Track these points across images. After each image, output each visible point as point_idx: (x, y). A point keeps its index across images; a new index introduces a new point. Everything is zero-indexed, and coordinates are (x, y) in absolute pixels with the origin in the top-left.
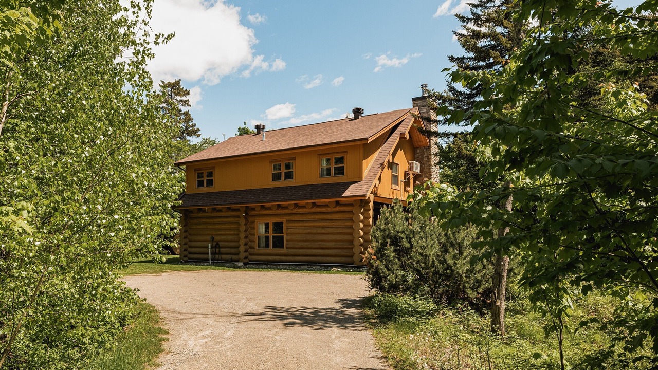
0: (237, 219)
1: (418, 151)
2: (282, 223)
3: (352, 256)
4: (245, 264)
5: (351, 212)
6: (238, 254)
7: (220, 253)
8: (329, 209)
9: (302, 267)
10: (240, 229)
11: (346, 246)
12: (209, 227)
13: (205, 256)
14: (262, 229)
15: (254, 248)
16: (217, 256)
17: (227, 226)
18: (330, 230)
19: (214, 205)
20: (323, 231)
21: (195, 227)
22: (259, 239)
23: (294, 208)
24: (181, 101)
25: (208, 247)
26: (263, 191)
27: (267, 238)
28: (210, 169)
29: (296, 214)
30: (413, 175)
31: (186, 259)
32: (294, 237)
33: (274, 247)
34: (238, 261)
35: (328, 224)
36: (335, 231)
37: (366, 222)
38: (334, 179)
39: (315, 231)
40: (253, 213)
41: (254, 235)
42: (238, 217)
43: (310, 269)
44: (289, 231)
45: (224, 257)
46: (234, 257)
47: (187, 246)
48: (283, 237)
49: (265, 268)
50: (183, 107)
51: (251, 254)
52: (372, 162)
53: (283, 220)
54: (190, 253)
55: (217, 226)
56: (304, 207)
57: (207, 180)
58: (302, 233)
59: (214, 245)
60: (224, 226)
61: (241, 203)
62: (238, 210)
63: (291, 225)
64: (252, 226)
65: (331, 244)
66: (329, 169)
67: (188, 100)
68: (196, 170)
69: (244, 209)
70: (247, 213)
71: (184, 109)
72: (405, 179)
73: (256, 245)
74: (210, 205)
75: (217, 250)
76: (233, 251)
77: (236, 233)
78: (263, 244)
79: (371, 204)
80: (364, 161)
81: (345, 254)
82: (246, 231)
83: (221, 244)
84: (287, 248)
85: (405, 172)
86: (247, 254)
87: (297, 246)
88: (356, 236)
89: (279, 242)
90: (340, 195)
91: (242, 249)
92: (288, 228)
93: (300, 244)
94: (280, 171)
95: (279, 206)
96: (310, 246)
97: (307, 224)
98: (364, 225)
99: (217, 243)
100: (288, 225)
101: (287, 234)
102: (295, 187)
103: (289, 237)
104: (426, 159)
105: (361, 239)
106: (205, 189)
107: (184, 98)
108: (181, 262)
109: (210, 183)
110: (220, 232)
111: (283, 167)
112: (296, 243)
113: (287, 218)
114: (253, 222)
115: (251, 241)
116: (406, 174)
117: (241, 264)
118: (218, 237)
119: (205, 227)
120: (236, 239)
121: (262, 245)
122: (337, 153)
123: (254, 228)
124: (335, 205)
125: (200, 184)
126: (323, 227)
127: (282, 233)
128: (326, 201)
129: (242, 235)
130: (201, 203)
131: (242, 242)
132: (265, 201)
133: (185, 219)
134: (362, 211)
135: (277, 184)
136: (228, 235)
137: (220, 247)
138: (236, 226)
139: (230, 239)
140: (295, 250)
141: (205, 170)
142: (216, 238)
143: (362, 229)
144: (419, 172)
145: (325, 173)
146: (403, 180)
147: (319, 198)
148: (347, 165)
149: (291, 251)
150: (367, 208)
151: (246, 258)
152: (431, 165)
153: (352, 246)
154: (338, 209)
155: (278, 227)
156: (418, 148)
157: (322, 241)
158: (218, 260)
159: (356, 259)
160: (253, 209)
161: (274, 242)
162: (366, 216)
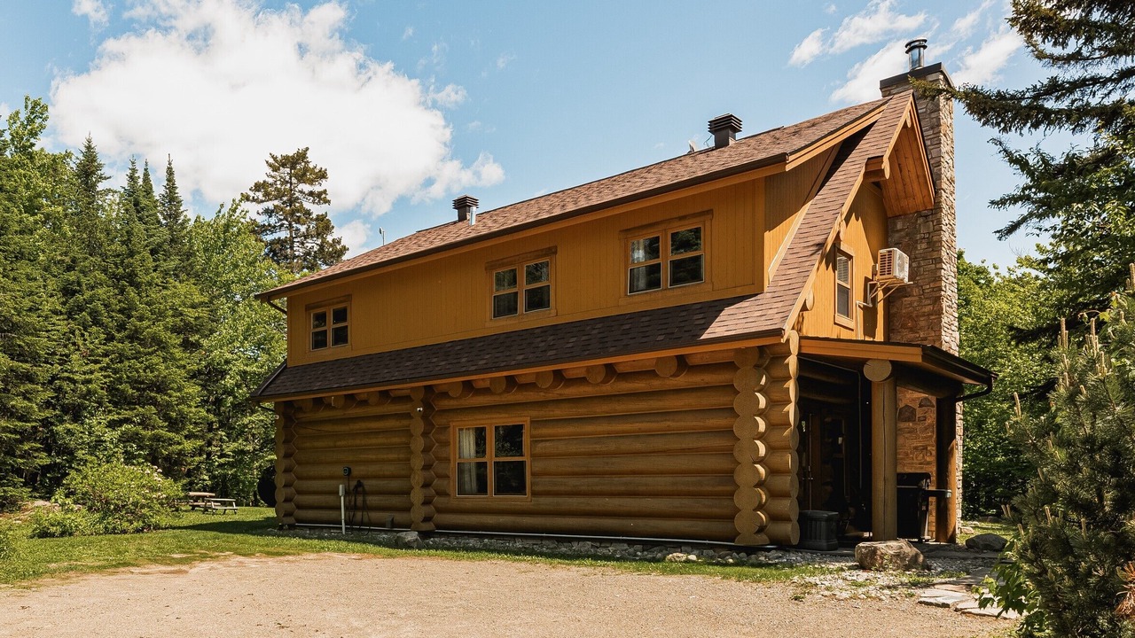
0: (405, 422)
1: (899, 226)
2: (521, 427)
3: (731, 518)
4: (425, 535)
5: (730, 388)
6: (407, 509)
7: (366, 508)
8: (656, 384)
9: (575, 546)
10: (413, 447)
11: (710, 489)
12: (339, 443)
13: (332, 514)
14: (468, 445)
15: (448, 495)
16: (359, 515)
17: (381, 440)
18: (659, 443)
19: (347, 388)
20: (638, 446)
21: (308, 445)
22: (461, 471)
23: (554, 386)
24: (311, 194)
25: (338, 493)
26: (470, 344)
27: (481, 466)
28: (341, 302)
29: (557, 402)
30: (886, 291)
31: (291, 520)
32: (552, 465)
33: (499, 491)
34: (408, 526)
35: (654, 425)
36: (675, 444)
37: (775, 416)
38: (671, 296)
39: (612, 446)
40: (445, 404)
41: (447, 460)
42: (408, 416)
43: (601, 551)
44: (540, 448)
45: (375, 515)
46: (399, 517)
47: (292, 490)
48: (522, 463)
49: (474, 549)
50: (315, 205)
51: (440, 511)
52: (788, 241)
53: (523, 418)
54: (299, 507)
55: (358, 442)
56: (582, 381)
57: (336, 330)
58: (576, 454)
59: (352, 488)
60: (374, 441)
61: (412, 380)
62: (406, 399)
63: (544, 431)
64: (443, 437)
65: (662, 483)
66: (653, 271)
67: (325, 192)
68: (308, 308)
69: (421, 396)
70: (428, 406)
71: (316, 210)
72: (865, 300)
73: (453, 487)
74: (339, 389)
75: (360, 499)
76: (395, 501)
77: (402, 456)
78: (471, 481)
79: (792, 362)
80: (767, 234)
81: (706, 510)
82: (426, 450)
83: (368, 484)
84: (534, 494)
85: (867, 280)
86: (430, 509)
87: (562, 488)
88: (744, 458)
89: (511, 479)
90: (694, 339)
91: (417, 496)
92: (534, 442)
93: (573, 482)
94: (514, 290)
95: (511, 381)
96: (598, 488)
97: (589, 428)
98: (770, 426)
99: (359, 481)
100: (535, 432)
101: (533, 456)
102: (555, 328)
103: (540, 466)
104: (924, 246)
105: (758, 466)
106: (331, 352)
107: (317, 188)
108: (281, 528)
109: (341, 336)
110: (363, 457)
111: (522, 277)
112: (559, 479)
113: (534, 413)
114: (445, 428)
115: (440, 476)
116: (869, 286)
117: (411, 536)
118: (362, 468)
119: (331, 444)
120: (403, 472)
121: (467, 487)
122: (682, 218)
123: (446, 444)
124: (674, 369)
125: (319, 341)
126: (636, 435)
127: (522, 455)
128: (646, 358)
129: (418, 462)
130: (317, 385)
131: (418, 478)
132: (473, 368)
133: (285, 427)
134: (763, 381)
135: (507, 324)
136: (383, 461)
137: (365, 493)
138: (404, 440)
139: (387, 473)
140: (556, 500)
141: (330, 305)
142: (358, 470)
143: (761, 437)
144: (906, 280)
145: (642, 283)
146: (862, 304)
147: (626, 350)
148: (711, 253)
149: (546, 502)
150: (777, 372)
151: (427, 519)
152: (941, 261)
153: (729, 488)
154: (683, 380)
155: (511, 437)
156: (897, 217)
157: (634, 473)
158: (362, 523)
159: (741, 523)
160: (445, 395)
161: (499, 479)
162: (776, 396)
